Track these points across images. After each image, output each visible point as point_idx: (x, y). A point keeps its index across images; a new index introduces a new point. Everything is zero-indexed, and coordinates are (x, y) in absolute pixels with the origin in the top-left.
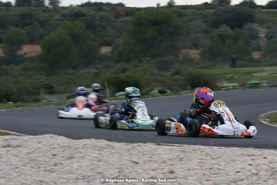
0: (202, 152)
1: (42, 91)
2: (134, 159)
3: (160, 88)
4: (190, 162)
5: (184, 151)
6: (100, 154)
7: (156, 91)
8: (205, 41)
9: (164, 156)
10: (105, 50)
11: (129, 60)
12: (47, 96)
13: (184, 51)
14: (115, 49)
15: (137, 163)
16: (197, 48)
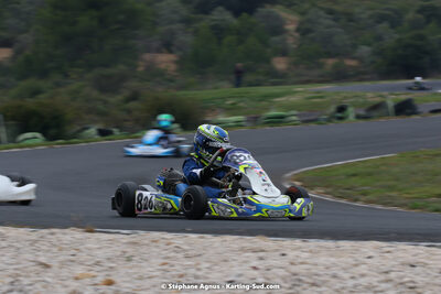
0: (168, 244)
2: (43, 259)
3: (101, 126)
5: (135, 243)
7: (92, 131)
9: (98, 252)
15: (47, 266)
16: (171, 52)
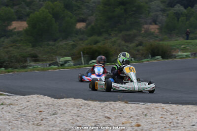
0: (163, 109)
1: (28, 59)
2: (107, 115)
4: (153, 117)
5: (148, 108)
6: (78, 110)
8: (163, 18)
9: (132, 112)
10: (80, 26)
11: (100, 34)
12: (33, 64)
13: (146, 26)
14: (88, 25)
15: (110, 118)
16: (156, 24)
